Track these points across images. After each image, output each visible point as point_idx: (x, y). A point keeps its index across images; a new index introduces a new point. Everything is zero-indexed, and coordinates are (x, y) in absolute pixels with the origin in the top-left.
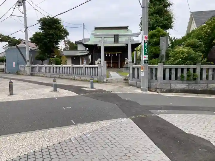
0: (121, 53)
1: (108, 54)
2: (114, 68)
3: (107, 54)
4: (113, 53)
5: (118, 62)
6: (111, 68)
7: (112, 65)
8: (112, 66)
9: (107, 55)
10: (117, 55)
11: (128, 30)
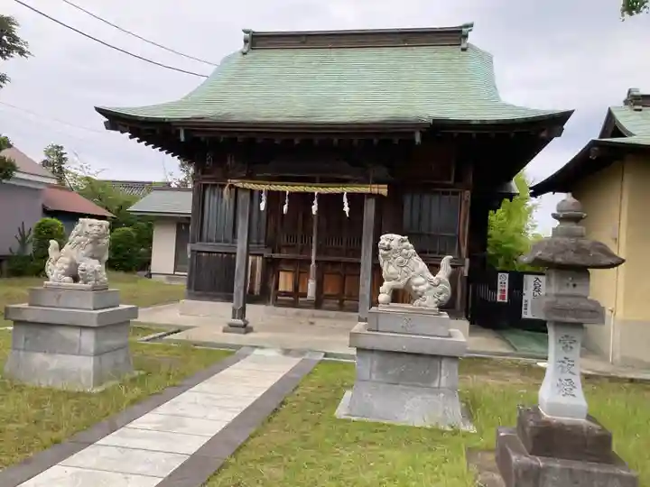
0: (383, 190)
1: (275, 198)
4: (315, 190)
7: (311, 284)
8: (311, 293)
10: (346, 209)
11: (464, 50)
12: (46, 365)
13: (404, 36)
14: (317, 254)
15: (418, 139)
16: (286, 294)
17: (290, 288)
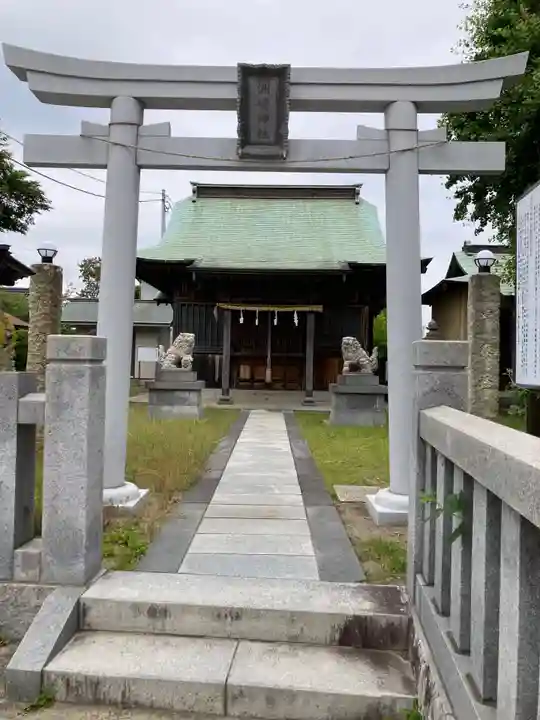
0: (319, 309)
1: (249, 315)
2: (285, 388)
3: (246, 313)
4: (276, 309)
5: (303, 360)
6: (268, 387)
7: (268, 372)
8: (268, 378)
9: (241, 320)
10: (296, 321)
11: (357, 203)
12: (170, 411)
13: (314, 192)
14: (272, 352)
15: (344, 279)
16: (245, 380)
17: (248, 376)
